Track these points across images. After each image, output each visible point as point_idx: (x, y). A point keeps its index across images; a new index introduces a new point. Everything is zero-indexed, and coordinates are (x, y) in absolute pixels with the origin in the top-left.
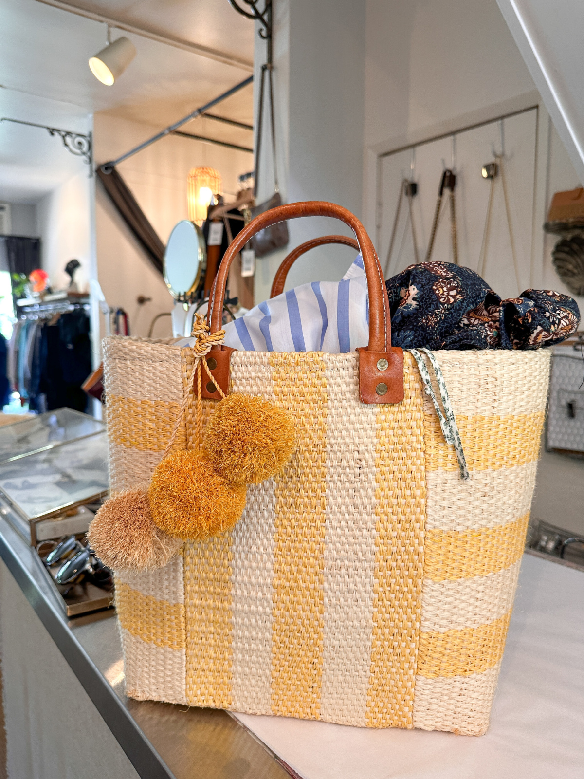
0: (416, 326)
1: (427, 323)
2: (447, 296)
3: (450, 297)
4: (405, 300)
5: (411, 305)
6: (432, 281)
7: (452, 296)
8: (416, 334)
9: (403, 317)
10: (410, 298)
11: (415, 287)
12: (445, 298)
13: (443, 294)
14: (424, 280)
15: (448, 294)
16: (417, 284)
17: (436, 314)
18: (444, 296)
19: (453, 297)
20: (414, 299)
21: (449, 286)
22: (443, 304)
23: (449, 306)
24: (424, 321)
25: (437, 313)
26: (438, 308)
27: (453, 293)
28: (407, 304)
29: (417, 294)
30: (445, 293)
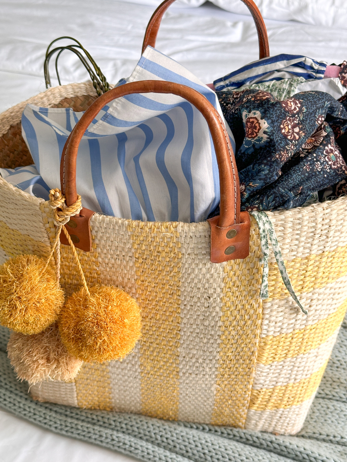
0: (270, 161)
1: (281, 159)
2: (293, 133)
3: (295, 134)
4: (256, 133)
5: (262, 138)
6: (281, 118)
7: (296, 133)
8: (272, 170)
9: (255, 149)
10: (261, 131)
11: (266, 122)
12: (291, 135)
13: (289, 132)
14: (274, 117)
15: (293, 131)
16: (268, 119)
17: (287, 150)
18: (290, 134)
19: (298, 133)
20: (265, 132)
21: (292, 123)
22: (291, 141)
23: (296, 142)
24: (277, 156)
25: (288, 148)
26: (288, 144)
27: (297, 130)
28: (259, 137)
29: (268, 128)
30: (290, 131)
